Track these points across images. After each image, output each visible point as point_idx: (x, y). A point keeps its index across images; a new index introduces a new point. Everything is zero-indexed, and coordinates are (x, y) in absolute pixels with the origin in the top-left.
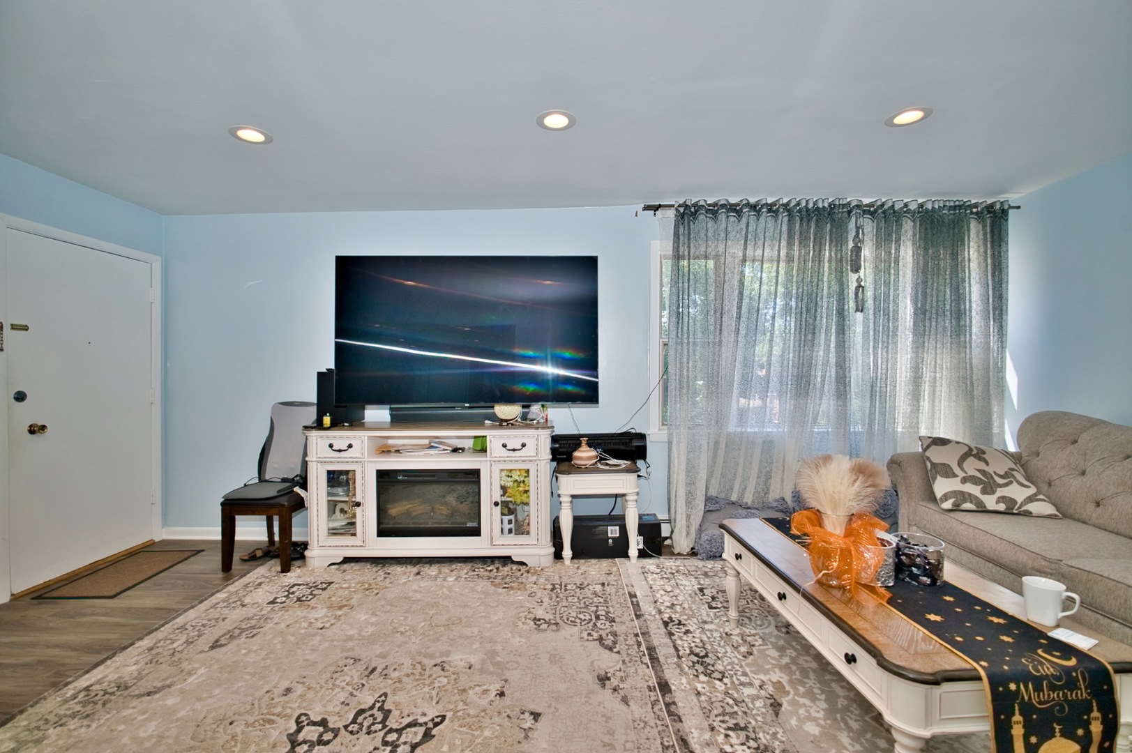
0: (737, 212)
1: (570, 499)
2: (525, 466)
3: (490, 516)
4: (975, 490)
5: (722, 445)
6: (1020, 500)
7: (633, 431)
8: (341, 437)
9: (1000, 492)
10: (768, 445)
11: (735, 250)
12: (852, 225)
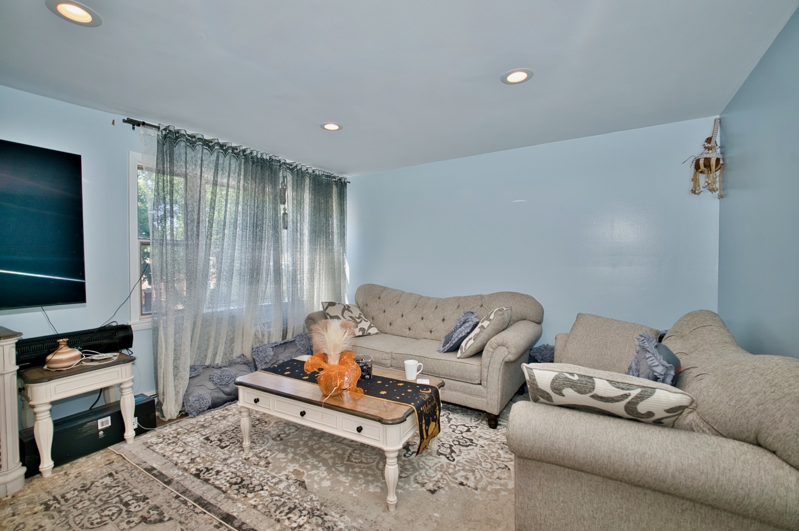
0: (209, 147)
1: (50, 407)
5: (199, 323)
6: (366, 329)
7: (114, 324)
10: (233, 319)
11: (208, 175)
12: (281, 175)
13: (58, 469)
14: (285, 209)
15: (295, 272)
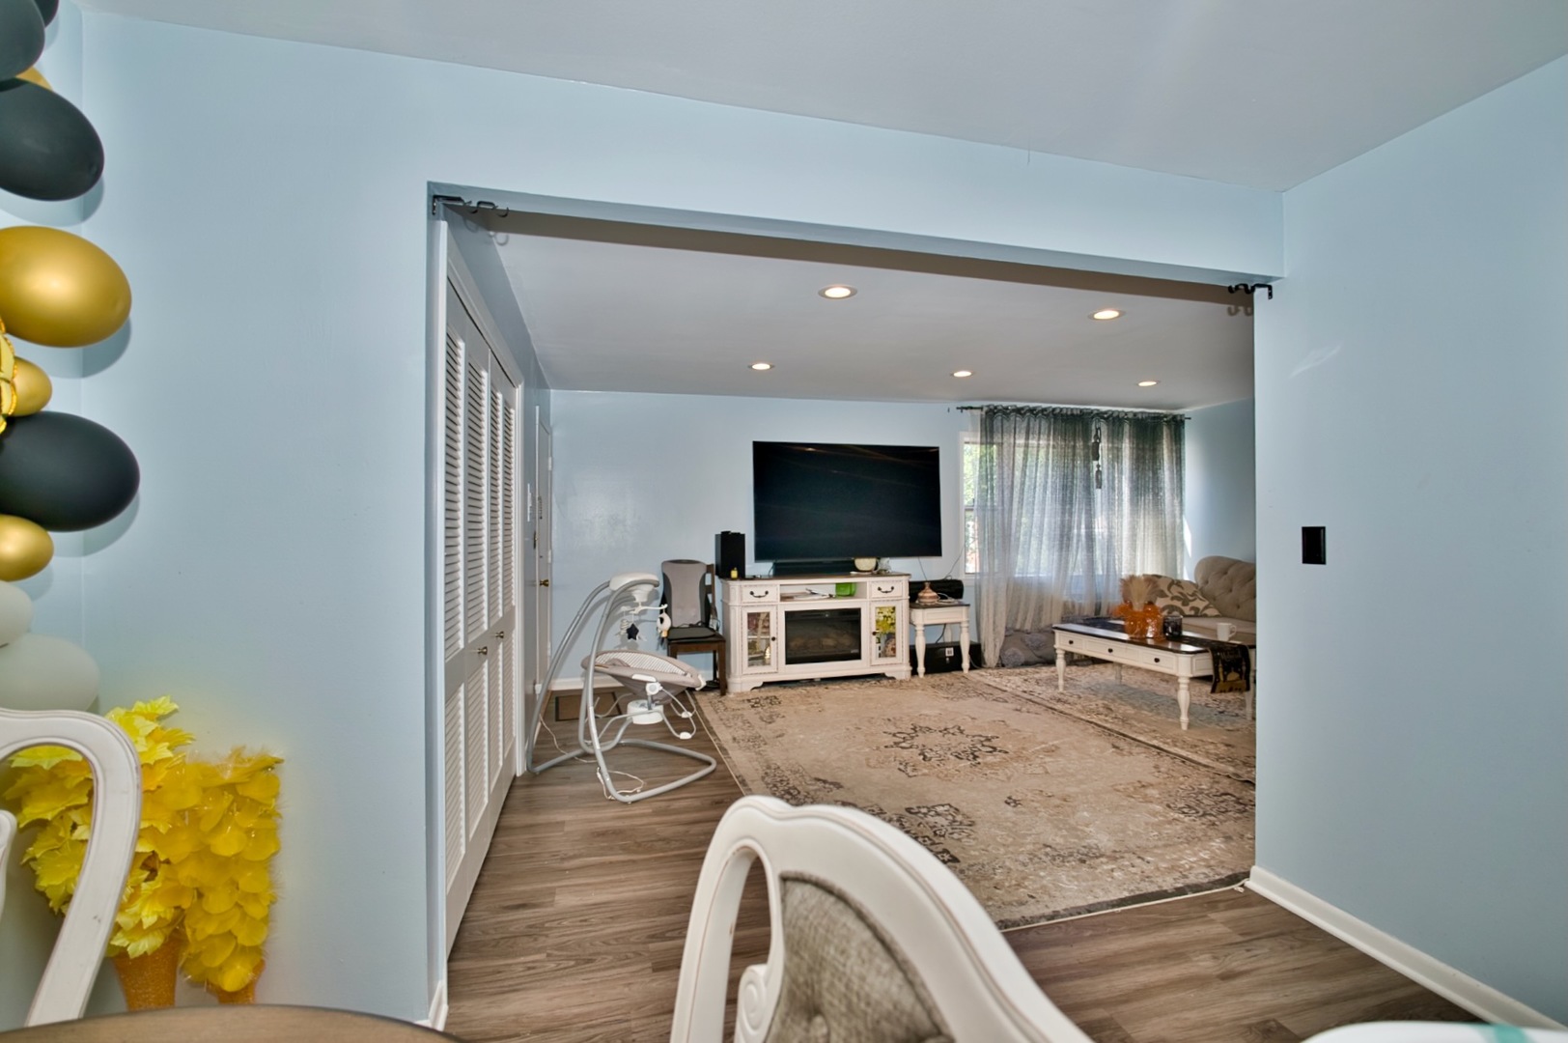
0: (1021, 414)
1: (923, 628)
2: (892, 604)
3: (868, 643)
4: (1178, 604)
5: (1012, 587)
6: (1201, 608)
7: (949, 578)
8: (761, 585)
9: (1192, 604)
10: (1041, 585)
11: (1021, 441)
12: (1093, 427)
13: (930, 676)
14: (1098, 466)
15: (1110, 537)
